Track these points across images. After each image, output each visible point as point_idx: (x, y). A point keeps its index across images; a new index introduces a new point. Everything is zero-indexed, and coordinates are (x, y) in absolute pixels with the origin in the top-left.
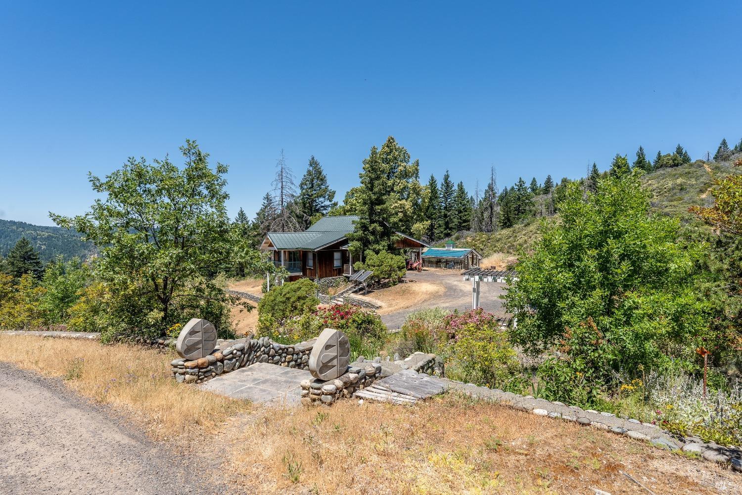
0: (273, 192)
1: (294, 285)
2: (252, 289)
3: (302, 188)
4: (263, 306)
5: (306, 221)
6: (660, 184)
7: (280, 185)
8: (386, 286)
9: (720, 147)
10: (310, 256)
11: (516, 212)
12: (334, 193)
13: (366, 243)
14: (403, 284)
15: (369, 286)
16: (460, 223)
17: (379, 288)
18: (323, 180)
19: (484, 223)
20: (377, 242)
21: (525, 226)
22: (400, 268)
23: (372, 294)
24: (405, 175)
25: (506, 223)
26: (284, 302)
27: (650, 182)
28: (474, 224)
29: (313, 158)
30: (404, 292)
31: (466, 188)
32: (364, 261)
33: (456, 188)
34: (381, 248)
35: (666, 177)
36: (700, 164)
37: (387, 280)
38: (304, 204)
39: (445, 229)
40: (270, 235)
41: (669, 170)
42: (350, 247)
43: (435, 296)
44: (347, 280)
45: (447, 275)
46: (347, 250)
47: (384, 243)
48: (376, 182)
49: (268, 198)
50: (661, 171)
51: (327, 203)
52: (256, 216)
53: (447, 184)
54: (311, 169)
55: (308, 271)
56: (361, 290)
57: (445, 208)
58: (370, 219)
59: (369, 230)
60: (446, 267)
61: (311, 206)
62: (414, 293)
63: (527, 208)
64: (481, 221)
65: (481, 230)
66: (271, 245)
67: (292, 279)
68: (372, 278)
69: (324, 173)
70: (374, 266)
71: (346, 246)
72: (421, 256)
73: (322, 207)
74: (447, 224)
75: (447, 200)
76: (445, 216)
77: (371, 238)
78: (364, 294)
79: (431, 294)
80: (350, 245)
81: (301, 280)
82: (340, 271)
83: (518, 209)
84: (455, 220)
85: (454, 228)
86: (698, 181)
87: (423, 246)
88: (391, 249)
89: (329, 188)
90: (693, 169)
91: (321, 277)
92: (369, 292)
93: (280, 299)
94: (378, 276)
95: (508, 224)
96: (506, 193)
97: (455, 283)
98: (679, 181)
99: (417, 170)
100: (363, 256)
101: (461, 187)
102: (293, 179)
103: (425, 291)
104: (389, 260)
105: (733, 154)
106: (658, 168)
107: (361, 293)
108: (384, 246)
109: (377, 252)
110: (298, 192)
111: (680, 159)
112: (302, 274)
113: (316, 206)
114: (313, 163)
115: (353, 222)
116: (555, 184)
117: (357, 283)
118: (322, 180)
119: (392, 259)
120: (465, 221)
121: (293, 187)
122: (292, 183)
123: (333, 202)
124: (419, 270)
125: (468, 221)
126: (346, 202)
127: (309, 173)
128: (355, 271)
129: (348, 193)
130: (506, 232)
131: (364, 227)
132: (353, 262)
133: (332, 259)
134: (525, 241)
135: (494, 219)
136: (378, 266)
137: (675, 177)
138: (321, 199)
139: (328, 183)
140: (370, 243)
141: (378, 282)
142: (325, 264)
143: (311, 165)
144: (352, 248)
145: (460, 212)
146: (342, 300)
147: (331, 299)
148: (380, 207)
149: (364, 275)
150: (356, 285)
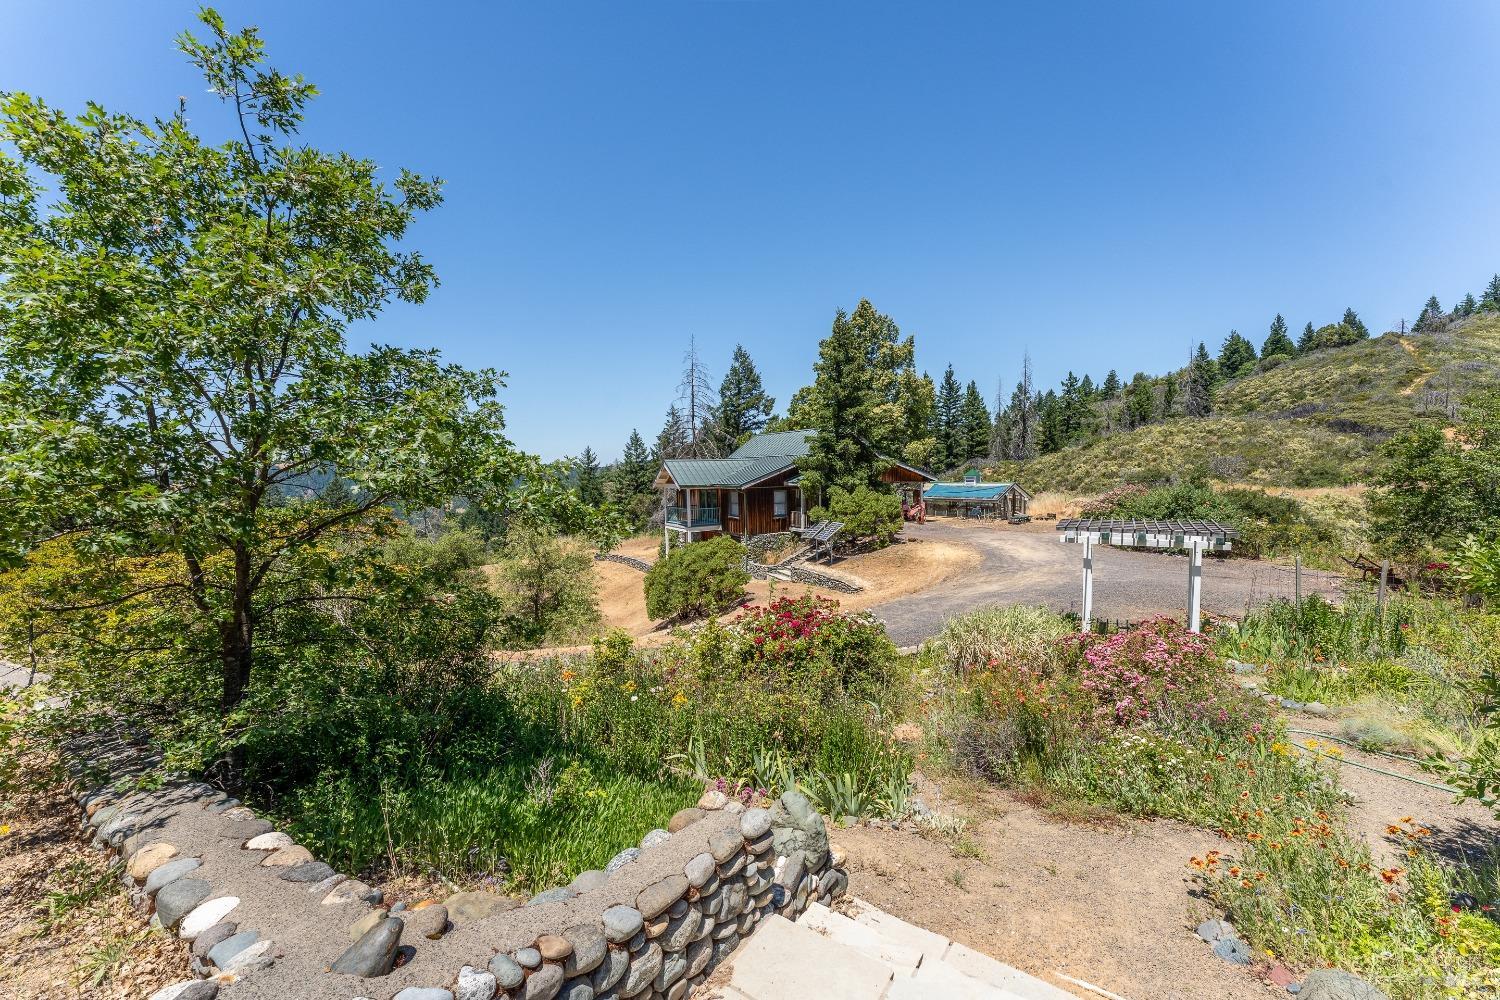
0: (679, 402)
1: (704, 548)
2: (646, 552)
3: (723, 395)
4: (651, 585)
5: (730, 446)
6: (1316, 375)
7: (689, 391)
8: (868, 548)
9: (1426, 311)
10: (734, 498)
11: (1064, 428)
12: (773, 401)
13: (829, 473)
14: (900, 546)
15: (836, 548)
16: (972, 446)
17: (853, 553)
18: (755, 381)
19: (1011, 446)
20: (849, 472)
21: (1084, 448)
22: (893, 518)
23: (843, 564)
24: (891, 362)
25: (1048, 445)
26: (687, 580)
27: (1297, 373)
28: (994, 449)
29: (740, 349)
30: (903, 561)
31: (982, 392)
32: (826, 503)
33: (963, 391)
34: (857, 482)
35: (1327, 365)
36: (1392, 340)
37: (867, 539)
38: (727, 421)
39: (948, 457)
40: (670, 464)
41: (1333, 351)
42: (803, 480)
43: (965, 569)
44: (796, 539)
45: (974, 530)
46: (797, 487)
47: (860, 474)
48: (845, 369)
49: (673, 413)
50: (1318, 355)
51: (762, 417)
52: (657, 441)
53: (950, 385)
54: (737, 365)
55: (731, 525)
56: (822, 555)
57: (948, 423)
58: (837, 432)
59: (834, 451)
60: (966, 516)
61: (737, 424)
62: (921, 562)
63: (1083, 420)
64: (1005, 443)
65: (1006, 456)
66: (670, 481)
67: (705, 536)
68: (842, 534)
69: (756, 371)
70: (846, 514)
71: (795, 480)
72: (924, 497)
73: (754, 423)
74: (949, 448)
75: (950, 409)
76: (948, 436)
77: (839, 465)
78: (828, 564)
79: (956, 564)
80: (801, 478)
81: (716, 539)
82: (785, 524)
83: (1066, 422)
84: (963, 442)
85: (961, 455)
86: (1392, 368)
87: (925, 480)
88: (874, 484)
89: (766, 394)
90: (1379, 348)
91: (752, 534)
92: (837, 560)
93: (678, 573)
94: (852, 533)
95: (1051, 446)
96: (1041, 399)
97: (995, 544)
98: (1354, 369)
99: (910, 352)
100: (824, 496)
101: (972, 389)
102: (709, 380)
103: (942, 558)
104: (874, 503)
105: (1452, 321)
106: (1311, 349)
107: (822, 561)
108: (861, 479)
109: (851, 489)
110: (718, 401)
111: (1352, 332)
112: (720, 528)
113: (746, 422)
114: (740, 355)
115: (807, 439)
116: (1122, 383)
117: (815, 544)
118: (753, 381)
119: (878, 500)
120: (979, 444)
121: (709, 393)
122: (708, 388)
123: (771, 416)
124: (920, 521)
125: (986, 443)
126: (793, 412)
127: (734, 370)
128: (810, 523)
129: (795, 396)
130: (1049, 458)
131: (827, 447)
132: (808, 508)
133: (770, 503)
134: (1088, 472)
135: (1029, 439)
136: (854, 513)
137: (1346, 362)
138: (753, 412)
139: (764, 386)
140: (836, 474)
141: (853, 542)
142: (760, 512)
143: (736, 359)
144: (806, 482)
145: (972, 429)
146: (789, 573)
147: (770, 570)
148: (854, 411)
149: (828, 530)
150: (814, 548)
